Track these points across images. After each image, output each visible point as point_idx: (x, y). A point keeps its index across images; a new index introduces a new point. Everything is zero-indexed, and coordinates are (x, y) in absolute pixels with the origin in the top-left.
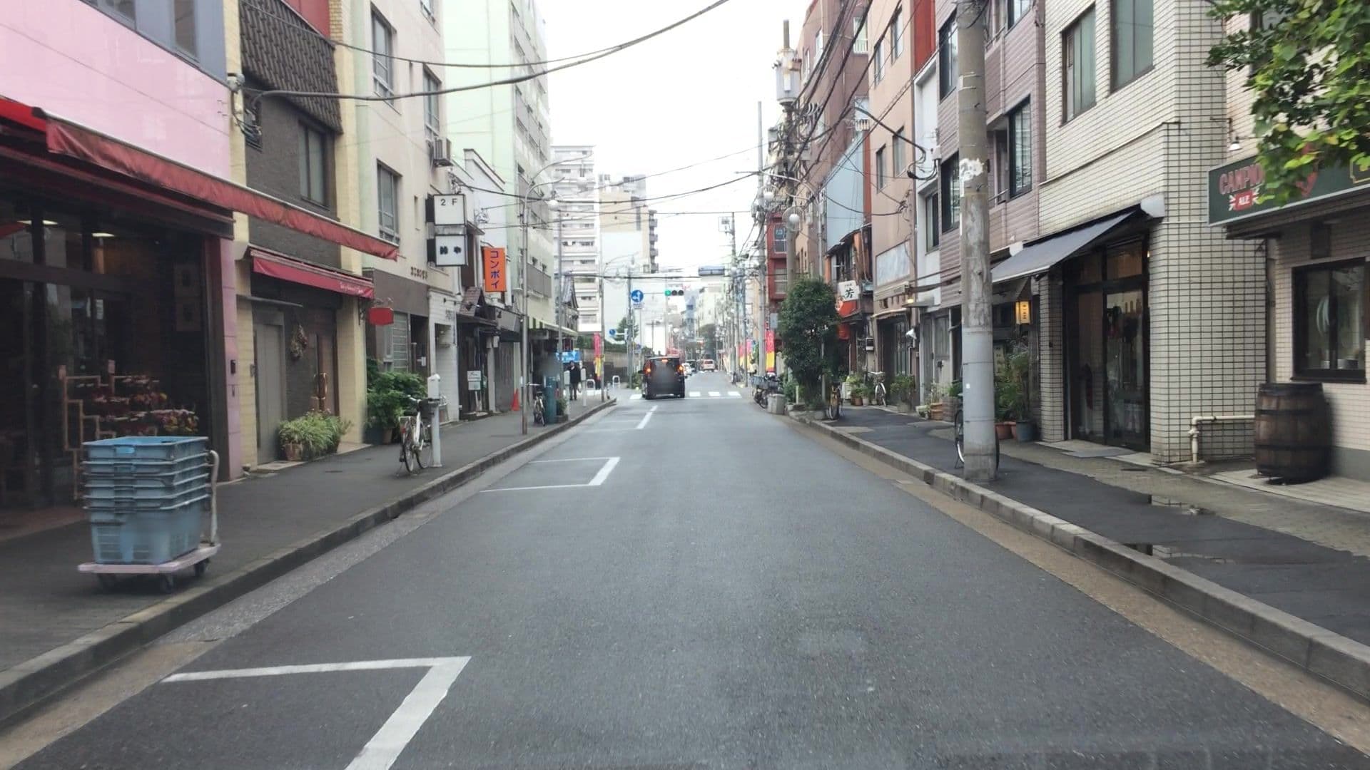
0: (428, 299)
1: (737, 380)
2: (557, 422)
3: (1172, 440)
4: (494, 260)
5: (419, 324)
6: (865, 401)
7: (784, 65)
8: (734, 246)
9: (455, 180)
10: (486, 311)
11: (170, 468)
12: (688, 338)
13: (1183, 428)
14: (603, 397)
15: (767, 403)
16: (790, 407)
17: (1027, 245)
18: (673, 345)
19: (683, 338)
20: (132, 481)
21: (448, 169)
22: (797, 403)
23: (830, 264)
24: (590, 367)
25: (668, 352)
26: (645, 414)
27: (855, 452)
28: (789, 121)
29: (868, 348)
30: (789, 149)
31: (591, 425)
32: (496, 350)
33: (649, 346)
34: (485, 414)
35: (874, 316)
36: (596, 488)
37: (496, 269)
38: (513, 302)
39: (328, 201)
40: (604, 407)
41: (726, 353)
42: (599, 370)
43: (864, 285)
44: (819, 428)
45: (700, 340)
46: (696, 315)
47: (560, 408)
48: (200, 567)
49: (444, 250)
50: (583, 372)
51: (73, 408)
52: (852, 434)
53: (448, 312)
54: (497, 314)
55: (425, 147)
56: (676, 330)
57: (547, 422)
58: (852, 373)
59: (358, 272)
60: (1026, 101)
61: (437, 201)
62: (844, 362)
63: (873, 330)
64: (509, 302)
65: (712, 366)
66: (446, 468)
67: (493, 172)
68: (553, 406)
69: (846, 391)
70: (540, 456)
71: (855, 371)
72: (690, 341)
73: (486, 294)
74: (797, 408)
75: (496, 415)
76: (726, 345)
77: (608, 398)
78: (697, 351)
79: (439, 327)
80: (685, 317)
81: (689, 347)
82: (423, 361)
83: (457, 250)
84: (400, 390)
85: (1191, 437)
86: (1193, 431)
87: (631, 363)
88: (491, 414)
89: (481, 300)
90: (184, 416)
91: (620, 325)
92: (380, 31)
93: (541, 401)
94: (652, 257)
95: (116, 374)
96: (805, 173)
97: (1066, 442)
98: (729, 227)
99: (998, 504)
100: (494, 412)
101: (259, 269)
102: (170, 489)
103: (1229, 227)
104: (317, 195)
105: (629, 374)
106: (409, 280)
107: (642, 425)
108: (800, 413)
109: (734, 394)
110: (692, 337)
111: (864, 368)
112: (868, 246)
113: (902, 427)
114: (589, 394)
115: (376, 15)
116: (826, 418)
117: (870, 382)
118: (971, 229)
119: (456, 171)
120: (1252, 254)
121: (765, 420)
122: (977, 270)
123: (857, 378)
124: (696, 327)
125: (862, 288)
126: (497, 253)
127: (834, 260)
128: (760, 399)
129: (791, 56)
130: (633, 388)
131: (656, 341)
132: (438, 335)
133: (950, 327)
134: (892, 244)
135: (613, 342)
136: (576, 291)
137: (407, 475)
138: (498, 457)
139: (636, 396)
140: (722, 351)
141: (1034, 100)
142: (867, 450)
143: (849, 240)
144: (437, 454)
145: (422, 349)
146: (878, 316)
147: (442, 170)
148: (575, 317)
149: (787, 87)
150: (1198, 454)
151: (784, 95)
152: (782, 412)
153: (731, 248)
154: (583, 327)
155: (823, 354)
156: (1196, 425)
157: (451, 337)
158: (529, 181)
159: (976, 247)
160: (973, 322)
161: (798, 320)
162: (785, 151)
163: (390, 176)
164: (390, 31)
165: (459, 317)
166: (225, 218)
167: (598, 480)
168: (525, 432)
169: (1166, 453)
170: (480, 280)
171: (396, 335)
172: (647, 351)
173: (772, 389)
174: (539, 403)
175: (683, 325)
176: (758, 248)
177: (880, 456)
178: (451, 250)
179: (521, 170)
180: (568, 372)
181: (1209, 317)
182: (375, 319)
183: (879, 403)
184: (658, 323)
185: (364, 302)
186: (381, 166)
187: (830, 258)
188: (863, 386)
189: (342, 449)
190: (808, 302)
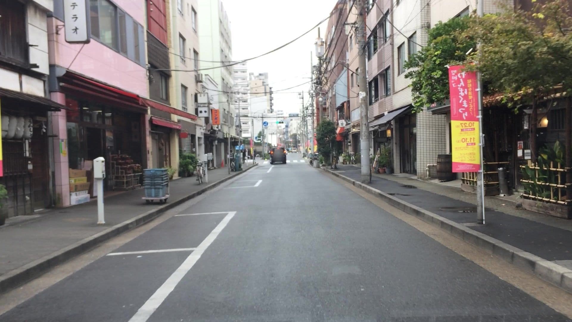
0: (195, 128)
1: (305, 156)
2: (239, 170)
3: (422, 171)
4: (216, 113)
5: (193, 137)
6: (348, 163)
7: (318, 43)
8: (303, 104)
9: (203, 87)
10: (213, 132)
11: (163, 175)
12: (287, 139)
13: (425, 168)
14: (253, 162)
15: (313, 164)
16: (321, 165)
17: (389, 113)
18: (280, 142)
19: (284, 139)
20: (154, 178)
21: (201, 83)
22: (324, 164)
23: (337, 113)
24: (249, 152)
25: (278, 145)
26: (269, 168)
27: (337, 178)
28: (320, 63)
29: (349, 144)
30: (320, 72)
31: (250, 172)
32: (216, 145)
33: (270, 143)
34: (213, 168)
35: (351, 132)
36: (256, 187)
37: (216, 117)
38: (221, 128)
39: (167, 99)
40: (255, 166)
41: (301, 145)
42: (252, 153)
43: (347, 121)
44: (329, 172)
45: (291, 140)
46: (289, 130)
47: (240, 166)
48: (165, 200)
49: (201, 112)
50: (247, 153)
51: (113, 164)
52: (338, 173)
53: (201, 133)
54: (217, 132)
55: (194, 77)
56: (281, 136)
57: (236, 171)
58: (344, 153)
59: (176, 121)
60: (389, 67)
61: (199, 95)
62: (341, 149)
63: (350, 137)
64: (220, 128)
65: (295, 151)
66: (209, 183)
67: (214, 81)
68: (238, 165)
69: (341, 159)
70: (236, 180)
71: (345, 152)
72: (287, 140)
73: (213, 126)
74: (323, 166)
75: (217, 169)
76: (301, 142)
77: (255, 163)
78: (290, 145)
79: (199, 138)
80: (285, 130)
81: (286, 143)
82: (194, 150)
83: (205, 112)
84: (190, 159)
85: (427, 170)
86: (427, 168)
87: (263, 149)
88: (215, 168)
89: (212, 128)
90: (138, 167)
91: (259, 134)
92: (181, 40)
93: (234, 163)
94: (271, 106)
95: (121, 154)
96: (326, 81)
97: (401, 174)
98: (301, 96)
99: (366, 188)
100: (216, 167)
101: (154, 123)
102: (162, 180)
103: (433, 111)
104: (164, 97)
105: (263, 154)
106: (190, 123)
107: (269, 171)
108: (324, 167)
109: (303, 161)
110: (288, 138)
111: (348, 151)
112: (349, 107)
113: (356, 171)
114: (249, 161)
115: (181, 36)
116: (332, 168)
117: (350, 156)
118: (363, 112)
119: (203, 84)
120: (444, 118)
121: (312, 170)
122: (364, 123)
123: (345, 155)
124: (289, 135)
125: (346, 122)
126: (217, 111)
127: (338, 111)
128: (311, 163)
129: (320, 40)
130: (264, 159)
131: (273, 140)
132: (199, 141)
133: (373, 137)
134: (356, 107)
135: (256, 141)
136: (241, 120)
137: (199, 184)
138: (224, 180)
139: (267, 162)
140: (300, 145)
141: (391, 67)
142: (340, 177)
143: (343, 104)
144: (207, 179)
145: (194, 146)
146: (352, 133)
147: (199, 84)
148: (241, 131)
149: (319, 51)
150: (429, 175)
151: (318, 54)
152: (318, 167)
153: (302, 105)
154: (244, 135)
155: (331, 146)
156: (428, 167)
157: (202, 141)
158: (226, 83)
159: (364, 117)
160: (364, 138)
161: (322, 135)
162: (319, 74)
163: (185, 88)
164: (184, 40)
165: (205, 134)
166: (145, 108)
167: (257, 185)
168: (229, 174)
169: (420, 175)
170: (211, 121)
171: (187, 141)
172: (269, 145)
173: (316, 159)
174: (233, 164)
175: (284, 134)
176: (311, 106)
177: (344, 179)
178: (203, 112)
179: (223, 79)
180: (242, 153)
181: (432, 136)
182: (182, 136)
183: (353, 164)
184: (273, 133)
185: (178, 131)
186: (182, 86)
187: (337, 110)
188: (347, 157)
189: (174, 178)
190: (325, 128)
